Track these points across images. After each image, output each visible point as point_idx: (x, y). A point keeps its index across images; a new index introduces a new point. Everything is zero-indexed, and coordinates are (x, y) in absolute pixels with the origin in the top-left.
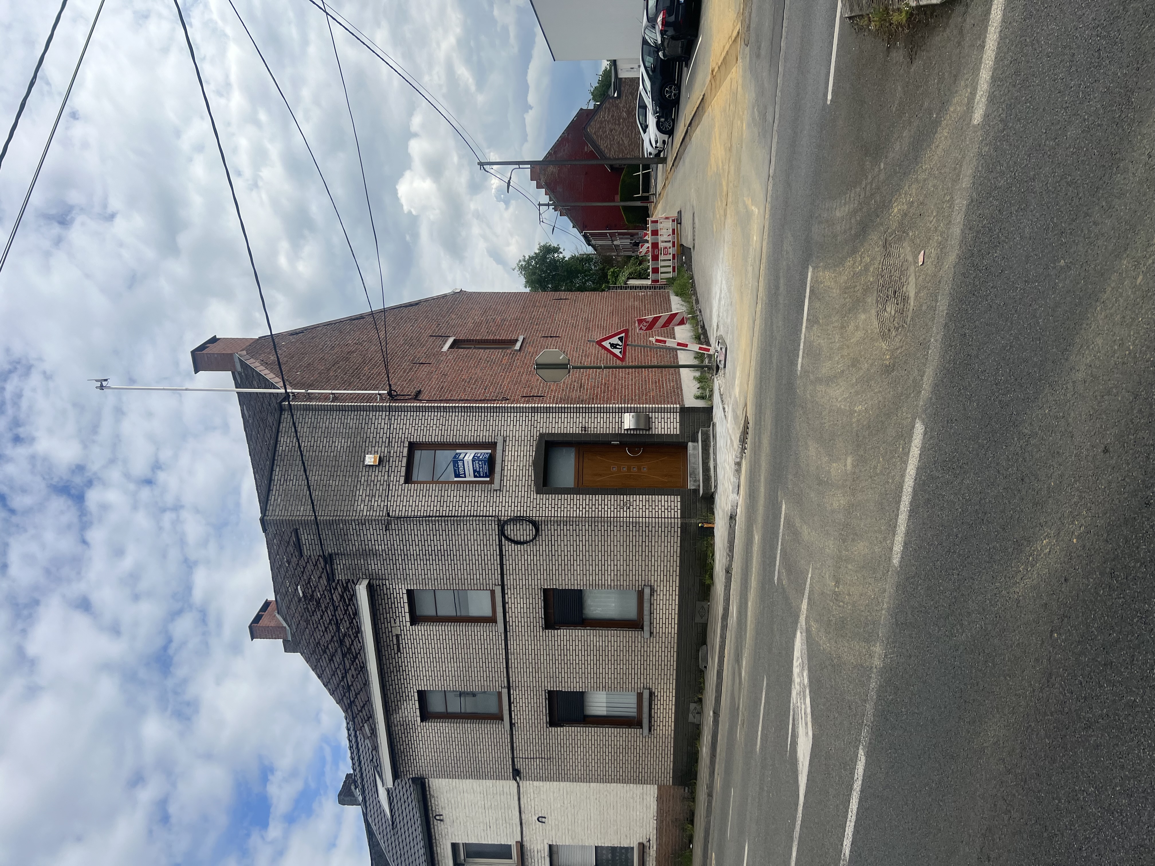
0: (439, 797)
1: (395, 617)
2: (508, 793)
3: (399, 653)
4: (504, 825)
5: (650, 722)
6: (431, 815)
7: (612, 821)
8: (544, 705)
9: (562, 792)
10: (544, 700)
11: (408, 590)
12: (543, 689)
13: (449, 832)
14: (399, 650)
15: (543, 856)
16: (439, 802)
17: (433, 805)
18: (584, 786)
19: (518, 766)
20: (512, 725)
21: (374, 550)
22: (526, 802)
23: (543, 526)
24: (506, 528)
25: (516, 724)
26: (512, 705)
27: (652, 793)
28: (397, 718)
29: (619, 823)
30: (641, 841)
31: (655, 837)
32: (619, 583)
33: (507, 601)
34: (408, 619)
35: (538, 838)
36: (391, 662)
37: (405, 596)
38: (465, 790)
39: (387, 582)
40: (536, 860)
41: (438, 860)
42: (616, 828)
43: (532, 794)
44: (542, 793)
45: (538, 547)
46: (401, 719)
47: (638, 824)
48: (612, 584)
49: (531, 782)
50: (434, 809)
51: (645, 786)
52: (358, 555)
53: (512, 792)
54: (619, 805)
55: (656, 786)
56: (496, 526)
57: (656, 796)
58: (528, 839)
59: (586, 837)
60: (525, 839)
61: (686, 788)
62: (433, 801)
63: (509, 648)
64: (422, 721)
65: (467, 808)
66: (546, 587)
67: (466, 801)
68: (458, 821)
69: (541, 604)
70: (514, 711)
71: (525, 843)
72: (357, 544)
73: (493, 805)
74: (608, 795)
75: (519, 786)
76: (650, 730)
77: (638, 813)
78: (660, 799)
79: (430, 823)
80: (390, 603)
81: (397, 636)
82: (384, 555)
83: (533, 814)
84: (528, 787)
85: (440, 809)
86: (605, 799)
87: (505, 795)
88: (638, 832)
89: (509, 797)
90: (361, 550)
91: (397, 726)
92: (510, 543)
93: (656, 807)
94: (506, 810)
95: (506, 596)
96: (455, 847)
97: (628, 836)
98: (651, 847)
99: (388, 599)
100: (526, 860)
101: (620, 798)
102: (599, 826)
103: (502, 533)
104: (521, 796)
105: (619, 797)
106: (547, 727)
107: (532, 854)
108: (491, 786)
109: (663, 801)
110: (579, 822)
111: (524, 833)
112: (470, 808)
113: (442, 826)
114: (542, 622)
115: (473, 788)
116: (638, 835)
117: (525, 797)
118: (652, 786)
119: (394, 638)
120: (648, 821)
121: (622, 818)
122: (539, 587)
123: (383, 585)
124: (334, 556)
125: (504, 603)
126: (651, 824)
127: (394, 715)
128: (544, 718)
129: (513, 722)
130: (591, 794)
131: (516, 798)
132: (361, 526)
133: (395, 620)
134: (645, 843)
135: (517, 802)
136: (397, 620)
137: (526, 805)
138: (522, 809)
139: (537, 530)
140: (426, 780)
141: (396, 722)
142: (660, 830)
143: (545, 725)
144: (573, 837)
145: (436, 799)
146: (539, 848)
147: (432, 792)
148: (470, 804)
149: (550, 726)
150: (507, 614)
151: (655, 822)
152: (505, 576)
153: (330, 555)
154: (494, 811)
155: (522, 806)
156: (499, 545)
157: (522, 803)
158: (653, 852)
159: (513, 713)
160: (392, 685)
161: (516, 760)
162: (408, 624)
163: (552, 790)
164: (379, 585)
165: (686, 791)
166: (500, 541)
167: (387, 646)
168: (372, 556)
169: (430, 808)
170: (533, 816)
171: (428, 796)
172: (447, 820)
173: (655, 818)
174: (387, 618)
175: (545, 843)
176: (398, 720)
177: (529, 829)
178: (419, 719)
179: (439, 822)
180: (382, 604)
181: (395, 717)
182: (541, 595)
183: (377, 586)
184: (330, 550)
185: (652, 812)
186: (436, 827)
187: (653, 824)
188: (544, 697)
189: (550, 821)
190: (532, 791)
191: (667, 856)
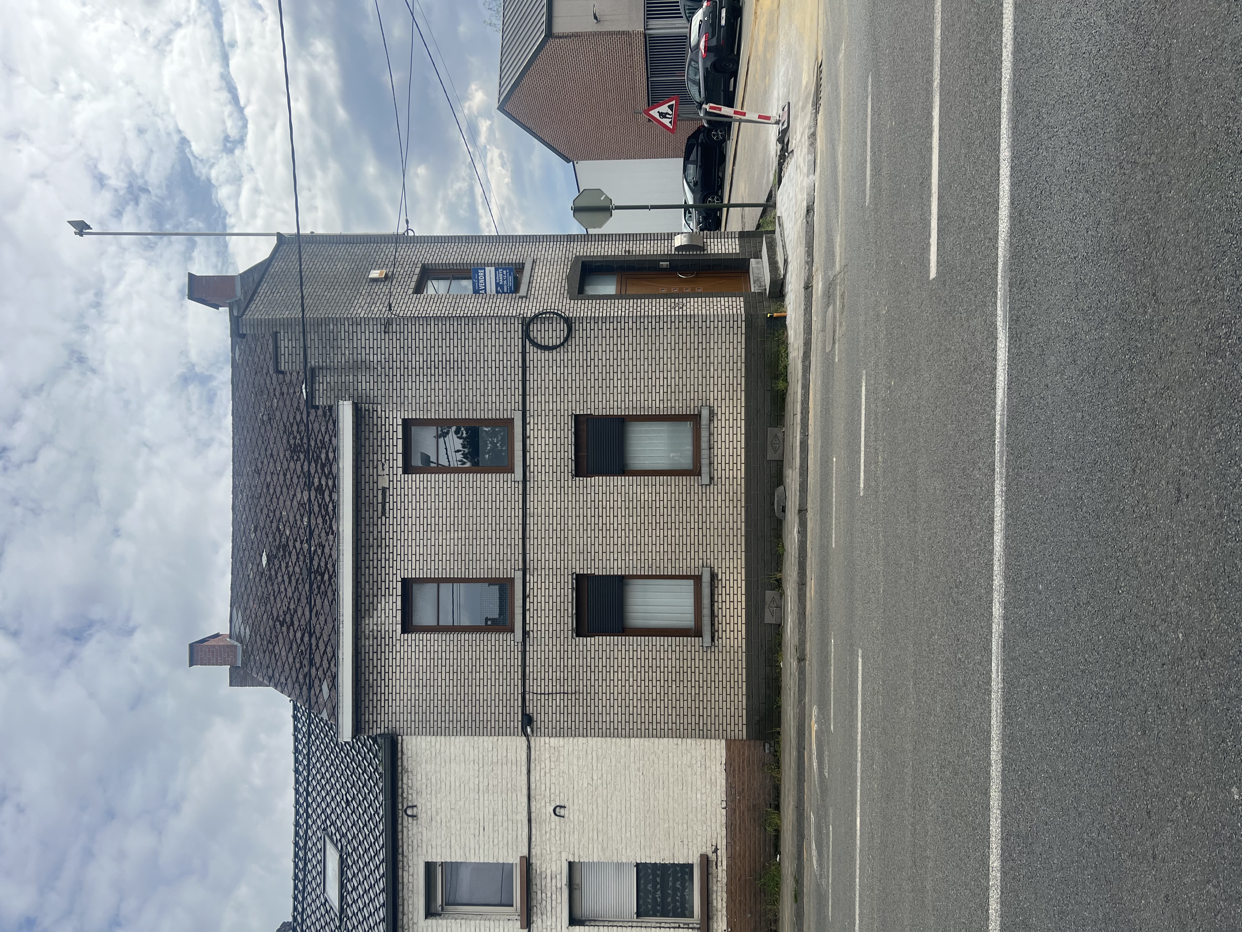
0: (415, 773)
1: (383, 460)
2: (514, 761)
3: (384, 518)
4: (505, 824)
5: (713, 625)
6: (400, 807)
7: (661, 812)
8: (570, 600)
9: (590, 757)
10: (570, 591)
11: (404, 420)
12: (570, 573)
13: (424, 839)
14: (384, 513)
15: (559, 886)
16: (414, 781)
17: (405, 786)
18: (621, 742)
19: (530, 710)
20: (525, 633)
21: (368, 362)
22: (538, 778)
23: (577, 324)
24: (531, 329)
25: (531, 633)
26: (528, 600)
27: (718, 757)
28: (370, 624)
29: (671, 815)
30: (704, 851)
31: (724, 843)
32: (669, 405)
33: (528, 434)
34: (400, 464)
35: (553, 849)
36: (371, 529)
37: (400, 428)
38: (453, 757)
39: (379, 407)
40: (549, 895)
41: (403, 897)
42: (667, 825)
43: (548, 761)
44: (561, 759)
45: (570, 354)
46: (375, 628)
47: (699, 815)
48: (662, 406)
49: (547, 739)
50: (405, 795)
51: (708, 741)
52: (347, 369)
53: (519, 759)
54: (671, 780)
55: (723, 742)
56: (520, 325)
57: (724, 762)
58: (539, 853)
59: (624, 845)
60: (533, 852)
61: (767, 746)
62: (405, 781)
63: (528, 507)
64: (403, 632)
65: (453, 792)
66: (578, 413)
67: (453, 779)
68: (438, 819)
69: (571, 439)
70: (529, 610)
71: (533, 861)
72: (347, 352)
73: (491, 786)
74: (656, 760)
75: (529, 747)
76: (713, 639)
77: (699, 796)
78: (730, 767)
79: (397, 821)
80: (379, 439)
81: (384, 490)
82: (379, 368)
83: (548, 800)
84: (542, 749)
85: (414, 795)
86: (652, 770)
87: (509, 765)
88: (699, 832)
89: (514, 768)
90: (351, 361)
91: (369, 639)
92: (535, 349)
93: (724, 782)
94: (510, 794)
95: (528, 426)
96: (429, 867)
97: (685, 842)
98: (719, 864)
99: (378, 432)
100: (533, 895)
101: (673, 767)
102: (643, 823)
103: (526, 334)
104: (532, 765)
105: (671, 765)
106: (572, 637)
107: (543, 884)
108: (490, 749)
109: (734, 770)
110: (614, 814)
111: (533, 839)
112: (458, 793)
113: (415, 828)
114: (571, 466)
115: (464, 754)
116: (699, 838)
117: (538, 768)
118: (718, 741)
119: (380, 492)
120: (714, 809)
121: (676, 805)
122: (570, 414)
123: (373, 411)
124: (317, 371)
125: (525, 438)
126: (719, 817)
127: (367, 618)
128: (570, 622)
129: (528, 629)
130: (632, 759)
131: (525, 771)
132: (355, 326)
133: (383, 465)
134: (710, 854)
135: (525, 777)
136: (386, 466)
137: (538, 784)
138: (533, 792)
139: (570, 330)
140: (400, 738)
141: (367, 632)
142: (730, 827)
143: (570, 633)
144: (605, 846)
145: (410, 774)
146: (554, 869)
147: (405, 763)
148: (458, 784)
149: (577, 636)
150: (528, 454)
151: (724, 811)
152: (528, 397)
153: (313, 370)
154: (491, 798)
155: (533, 786)
156: (522, 353)
157: (532, 779)
158: (721, 873)
159: (528, 613)
160: (369, 568)
161: (527, 696)
162: (400, 471)
163: (576, 752)
164: (369, 410)
165: (767, 751)
166: (524, 346)
167: (369, 503)
168: (364, 369)
169: (400, 791)
170: (548, 804)
171: (400, 768)
172: (423, 817)
173: (724, 805)
174: (373, 461)
175: (563, 859)
176: (371, 629)
177: (540, 831)
178: (399, 627)
179: (410, 819)
180: (369, 439)
181: (367, 622)
182: (571, 424)
183: (365, 410)
184: (313, 363)
185: (718, 793)
186: (405, 830)
187: (721, 816)
188: (570, 587)
189: (572, 813)
190: (547, 756)
191: (743, 878)
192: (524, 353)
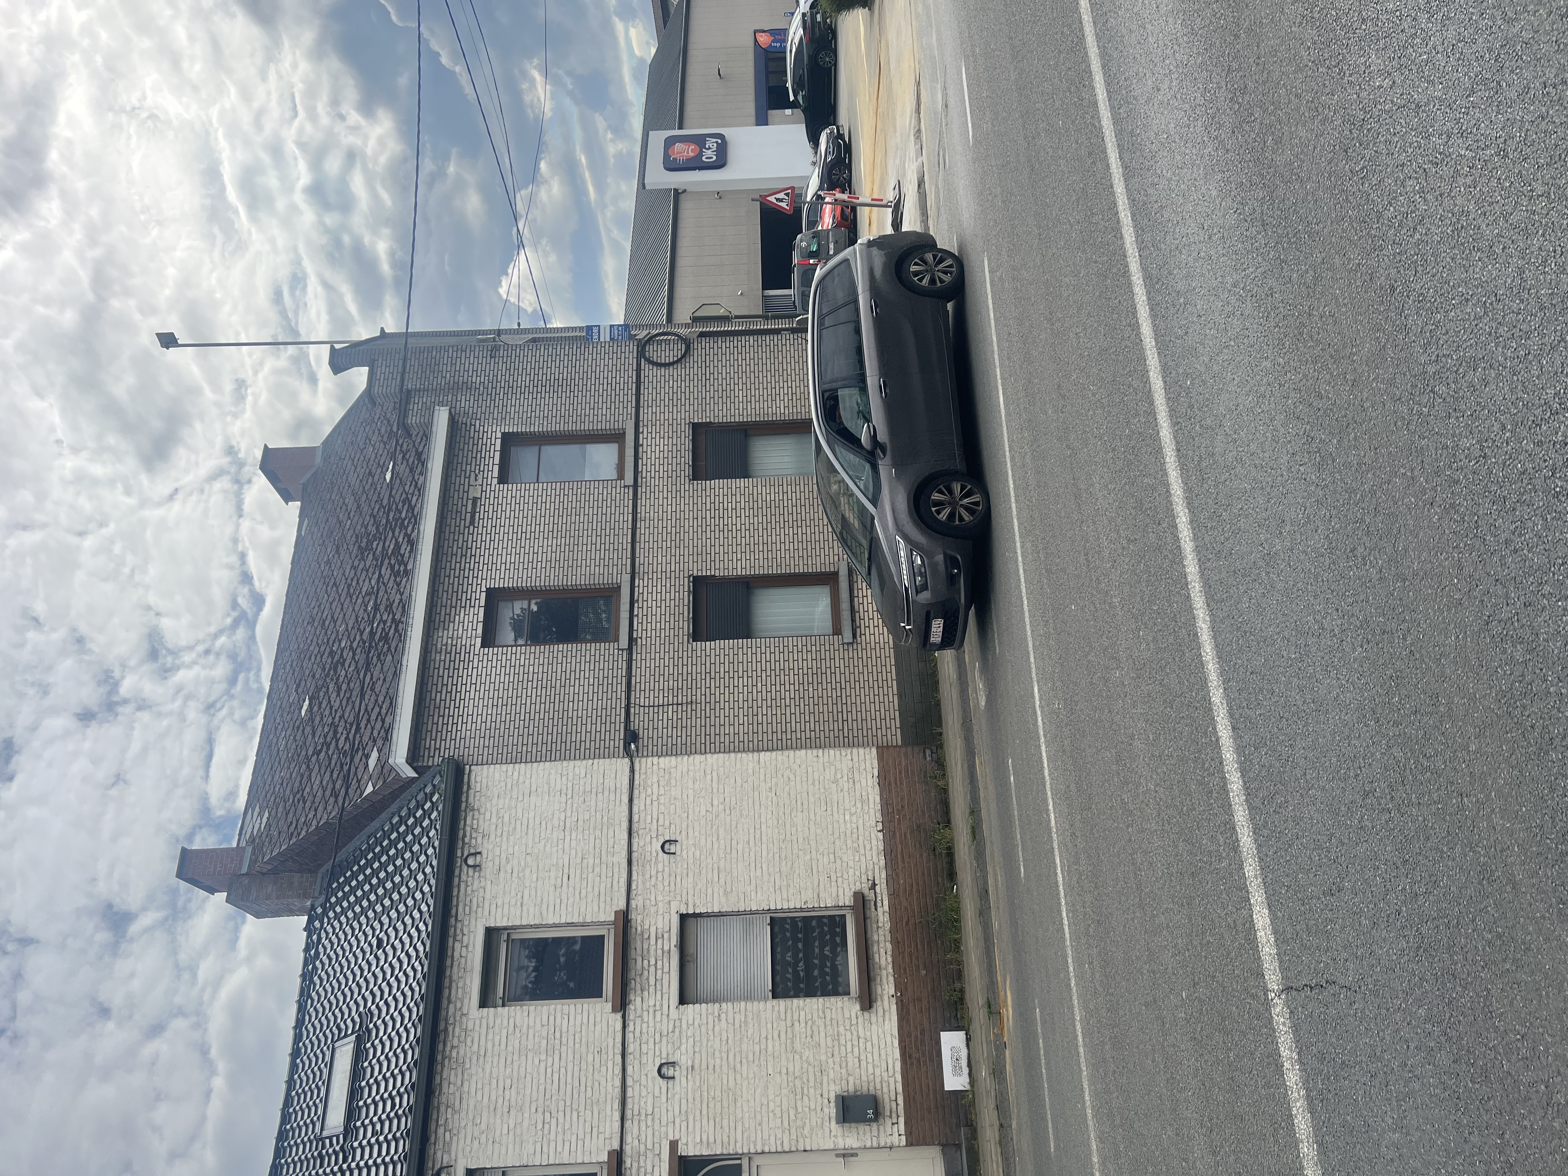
0: (482, 810)
1: (477, 471)
2: (613, 789)
3: (472, 528)
4: (597, 870)
5: (853, 620)
6: (459, 854)
7: (800, 840)
8: (686, 603)
9: (709, 777)
10: (686, 594)
11: (503, 434)
12: (686, 575)
13: (488, 896)
14: (472, 522)
15: (666, 948)
16: (481, 822)
17: (468, 829)
18: (748, 759)
19: (635, 725)
20: (632, 640)
21: (470, 383)
22: (642, 808)
23: (696, 344)
24: (647, 349)
25: (639, 640)
26: (636, 605)
27: (869, 768)
28: (443, 637)
29: (813, 843)
30: (858, 887)
31: (884, 875)
32: (795, 410)
33: (641, 442)
34: (496, 474)
35: (660, 898)
36: (456, 538)
37: (499, 442)
38: (533, 789)
39: (478, 422)
40: (653, 962)
41: (450, 977)
42: (808, 857)
43: (656, 785)
44: (673, 782)
45: (687, 370)
46: (450, 641)
47: (849, 842)
48: (787, 412)
49: (655, 759)
50: (467, 840)
51: (855, 750)
52: (446, 390)
53: (618, 786)
54: (812, 799)
55: (874, 750)
56: (635, 347)
57: (876, 774)
58: (640, 904)
59: (753, 887)
60: (633, 903)
61: (928, 752)
62: (469, 822)
63: (639, 511)
64: (483, 645)
65: (530, 831)
66: (696, 421)
67: (532, 814)
68: (509, 867)
69: (688, 445)
70: (637, 615)
71: (633, 916)
72: (448, 375)
73: (580, 822)
74: (792, 777)
75: (632, 771)
76: (854, 636)
77: (847, 817)
78: (885, 780)
79: (453, 872)
80: (475, 451)
81: (475, 500)
82: (482, 388)
83: (654, 835)
84: (649, 771)
85: (479, 840)
86: (787, 789)
87: (606, 793)
88: (851, 863)
89: (612, 797)
90: (452, 383)
91: (440, 653)
92: (651, 367)
93: (878, 799)
94: (605, 830)
95: (641, 435)
96: (491, 933)
97: (834, 878)
98: (879, 904)
99: (473, 444)
100: (631, 964)
101: (813, 784)
102: (777, 856)
103: (641, 354)
104: (636, 792)
105: (810, 782)
106: (688, 642)
107: (646, 946)
108: (583, 775)
109: (890, 784)
110: (740, 847)
111: (634, 887)
112: (537, 832)
113: (476, 882)
114: (688, 471)
115: (548, 783)
116: (851, 872)
117: (643, 795)
118: (868, 749)
119: (470, 502)
120: (867, 833)
121: (819, 831)
122: (687, 422)
123: (471, 425)
124: (413, 393)
125: (637, 446)
126: (874, 842)
127: (441, 630)
128: (686, 627)
129: (635, 636)
130: (762, 777)
131: (625, 799)
132: (459, 353)
133: (476, 476)
134: (866, 891)
135: (625, 808)
136: (480, 476)
137: (643, 815)
138: (635, 826)
139: (688, 348)
140: (467, 767)
141: (439, 646)
142: (890, 853)
143: (686, 638)
144: (729, 889)
145: (476, 813)
146: (660, 926)
147: (471, 799)
148: (538, 822)
149: (693, 641)
150: (640, 461)
151: (880, 835)
152: (641, 409)
153: (409, 392)
154: (580, 836)
155: (635, 818)
156: (637, 370)
157: (635, 809)
158: (882, 916)
159: (635, 619)
160: (449, 576)
161: (632, 710)
162: (495, 481)
163: (691, 773)
164: (466, 424)
165: (928, 759)
166: (639, 365)
167: (457, 512)
168: (464, 390)
169: (461, 833)
170: (654, 840)
171: (463, 805)
172: (489, 868)
173: (880, 827)
174: (465, 471)
175: (673, 911)
176: (444, 642)
177: (643, 875)
178: (479, 641)
179: (471, 870)
180: (463, 450)
181: (440, 634)
182: (689, 431)
183: (462, 423)
184: (410, 386)
185: (872, 811)
186: (463, 885)
187: (877, 841)
188: (686, 589)
189: (685, 850)
190: (655, 779)
191: (912, 921)
192: (639, 370)
